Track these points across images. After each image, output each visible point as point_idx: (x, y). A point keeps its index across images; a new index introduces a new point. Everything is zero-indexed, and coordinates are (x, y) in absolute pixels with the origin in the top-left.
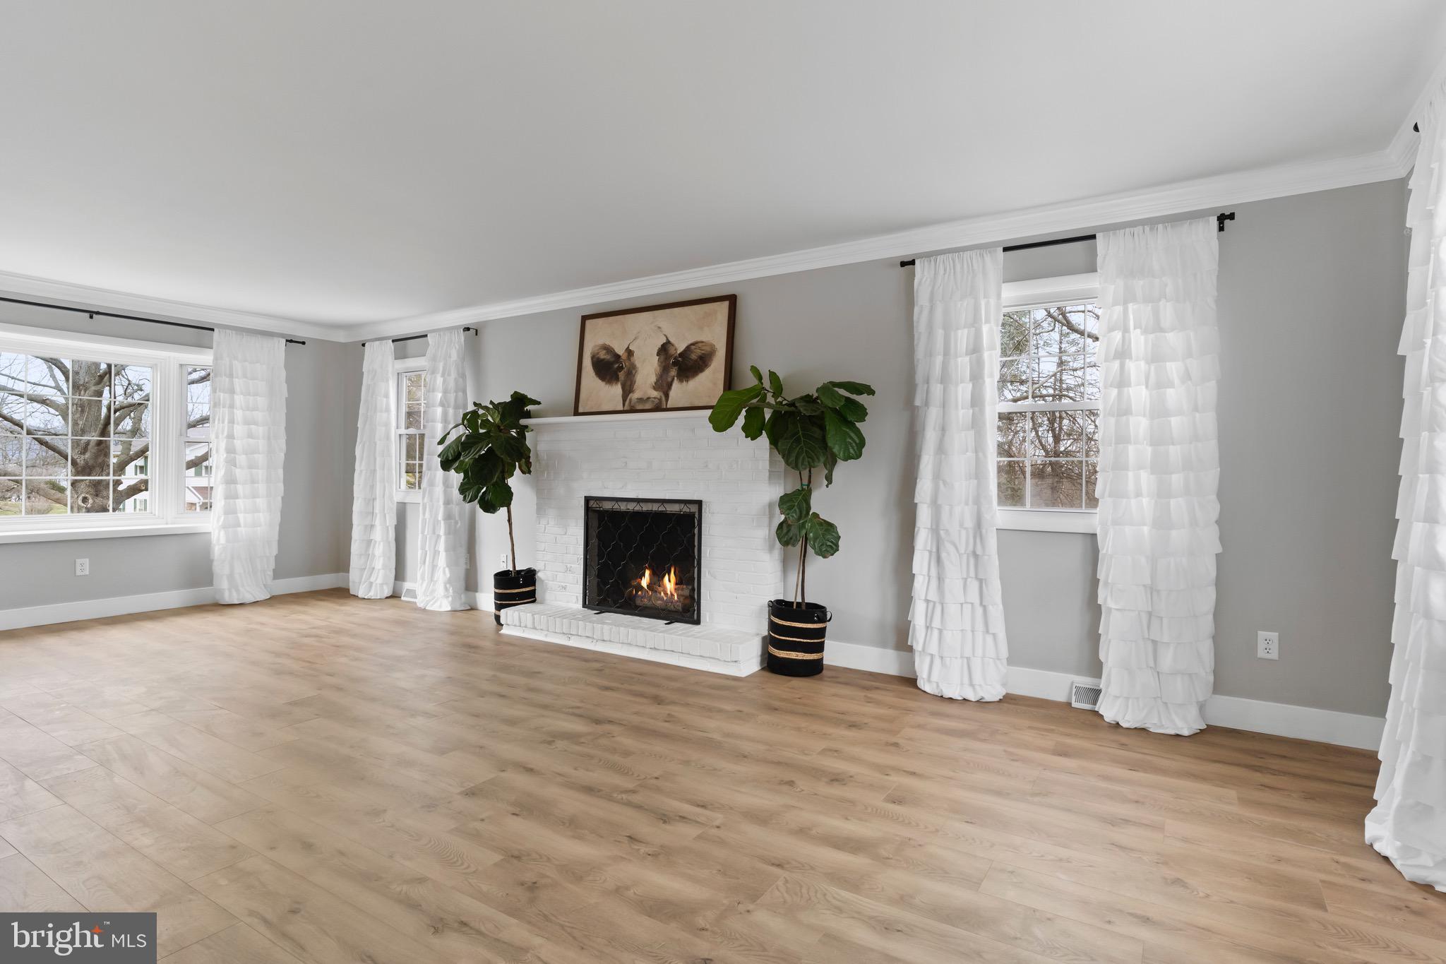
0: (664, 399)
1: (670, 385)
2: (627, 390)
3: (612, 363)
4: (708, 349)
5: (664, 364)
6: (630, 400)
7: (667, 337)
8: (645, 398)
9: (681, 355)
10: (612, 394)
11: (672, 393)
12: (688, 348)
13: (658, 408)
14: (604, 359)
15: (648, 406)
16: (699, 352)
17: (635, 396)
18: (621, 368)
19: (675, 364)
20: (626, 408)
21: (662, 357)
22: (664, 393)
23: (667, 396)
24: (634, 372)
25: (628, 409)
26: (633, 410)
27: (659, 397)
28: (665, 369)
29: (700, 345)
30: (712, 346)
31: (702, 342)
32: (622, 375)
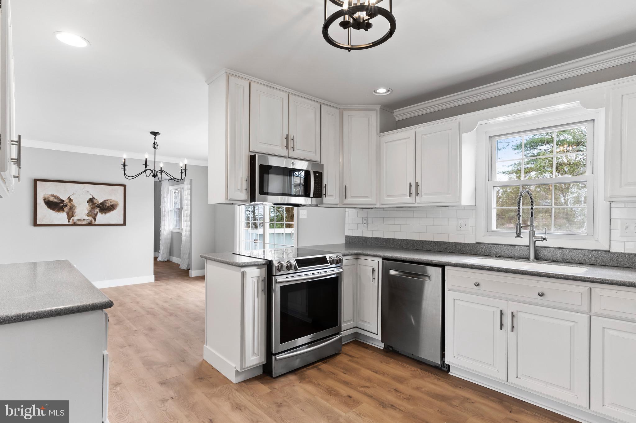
0: (93, 220)
1: (96, 215)
2: (70, 215)
3: (60, 203)
4: (114, 203)
5: (91, 206)
6: (73, 220)
7: (92, 196)
8: (82, 219)
9: (100, 204)
10: (61, 217)
11: (97, 218)
12: (104, 201)
13: (90, 224)
14: (52, 201)
15: (84, 223)
16: (111, 204)
17: (75, 218)
18: (66, 206)
19: (98, 207)
20: (71, 222)
21: (91, 204)
22: (93, 218)
23: (95, 219)
24: (74, 208)
25: (72, 223)
26: (75, 224)
27: (90, 219)
28: (93, 208)
29: (111, 201)
30: (117, 202)
31: (112, 200)
32: (66, 209)
